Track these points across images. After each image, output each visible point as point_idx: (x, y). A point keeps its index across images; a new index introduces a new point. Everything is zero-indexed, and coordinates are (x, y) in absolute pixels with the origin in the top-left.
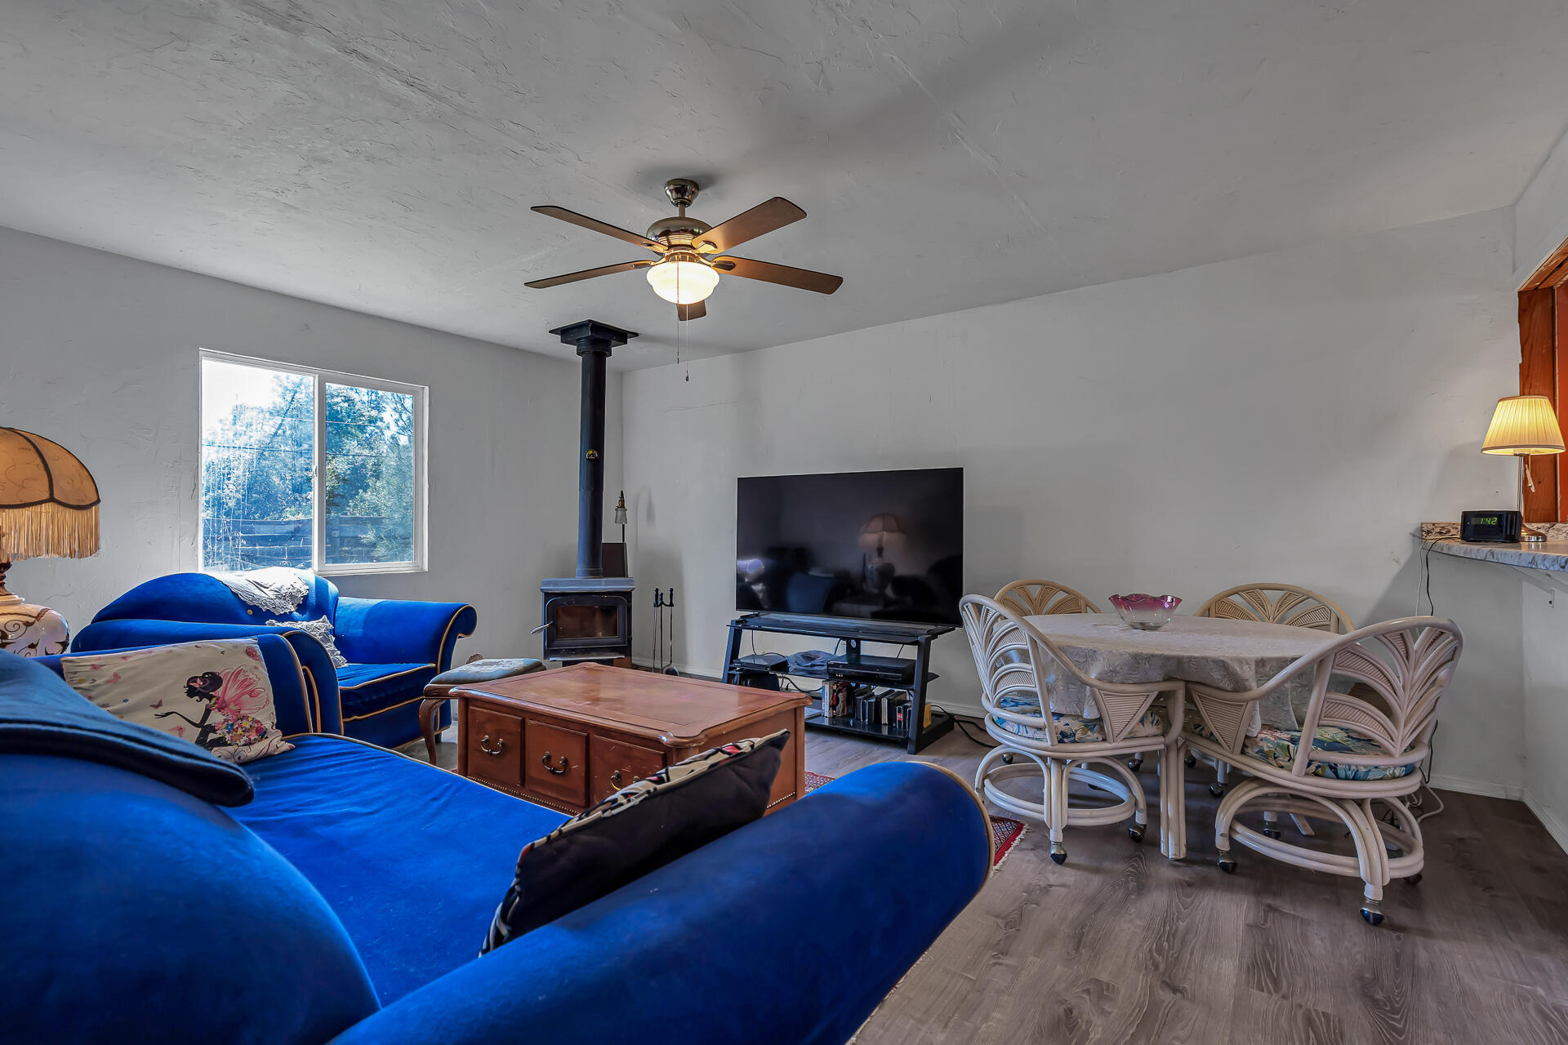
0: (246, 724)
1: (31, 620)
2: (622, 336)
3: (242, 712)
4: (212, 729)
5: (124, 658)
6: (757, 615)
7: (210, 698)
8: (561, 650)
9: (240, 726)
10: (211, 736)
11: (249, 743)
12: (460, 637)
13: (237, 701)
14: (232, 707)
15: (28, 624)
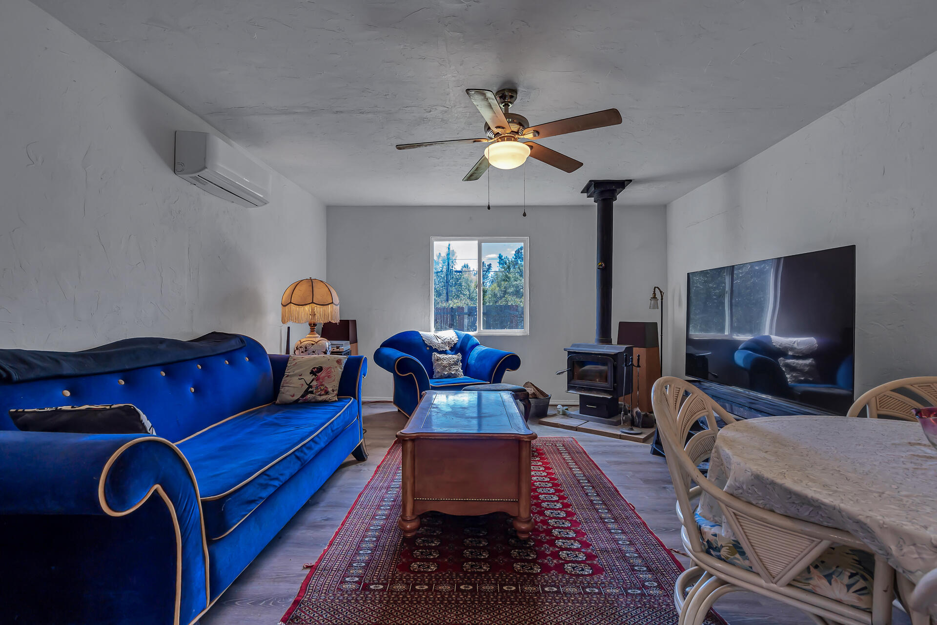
0: (322, 388)
1: (314, 343)
2: (622, 184)
3: (323, 383)
4: (311, 387)
5: (303, 357)
6: (699, 382)
7: (316, 375)
8: (576, 387)
9: (320, 388)
10: (310, 389)
11: (320, 395)
12: (508, 370)
13: (323, 378)
14: (321, 380)
15: (313, 344)
